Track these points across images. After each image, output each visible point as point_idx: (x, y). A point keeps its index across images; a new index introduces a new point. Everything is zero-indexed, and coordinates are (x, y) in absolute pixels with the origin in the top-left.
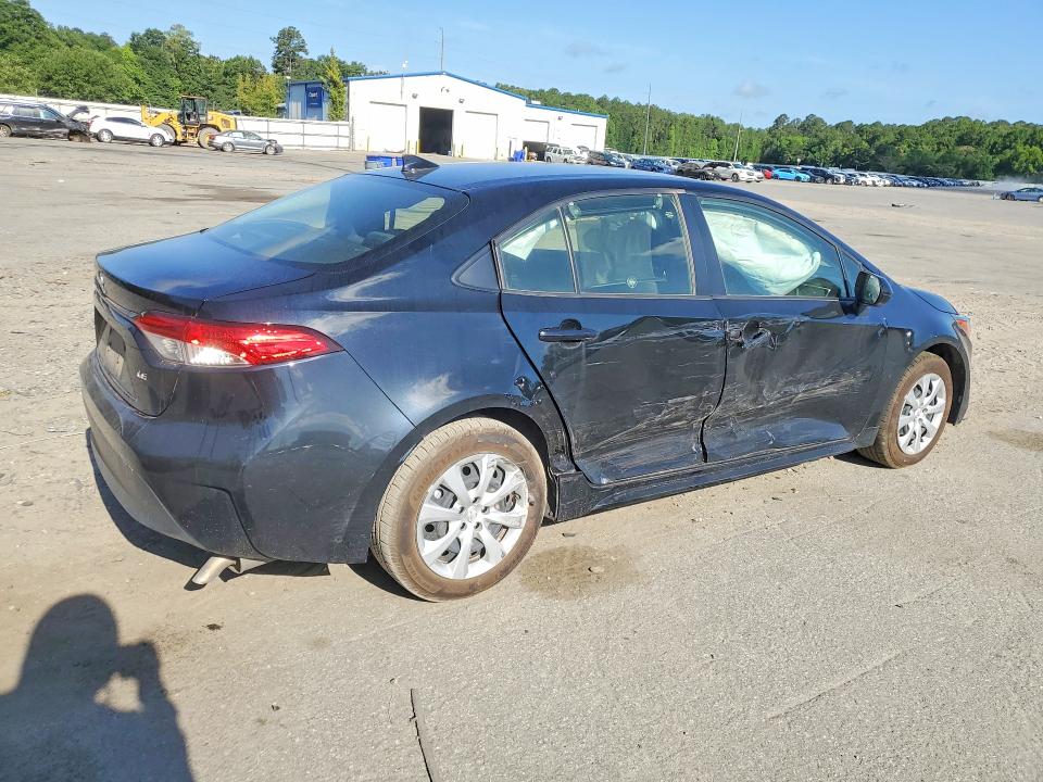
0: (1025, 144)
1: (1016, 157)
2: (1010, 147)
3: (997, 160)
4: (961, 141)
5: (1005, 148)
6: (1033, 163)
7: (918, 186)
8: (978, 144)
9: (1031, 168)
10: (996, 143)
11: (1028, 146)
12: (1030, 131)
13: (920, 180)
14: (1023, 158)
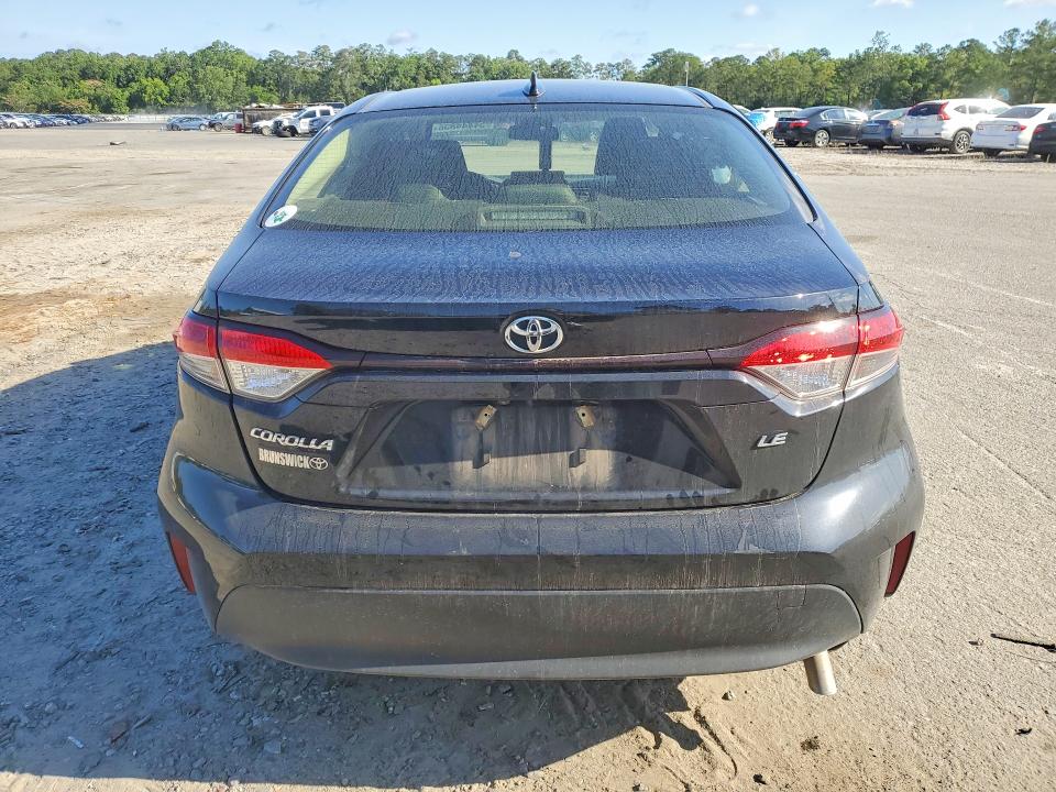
0: (146, 76)
1: (143, 90)
2: (133, 80)
3: (127, 94)
4: (84, 75)
5: (129, 81)
6: (161, 95)
7: (68, 124)
8: (103, 77)
9: (160, 100)
10: (119, 76)
11: (150, 79)
12: (146, 64)
13: (68, 118)
14: (149, 90)
